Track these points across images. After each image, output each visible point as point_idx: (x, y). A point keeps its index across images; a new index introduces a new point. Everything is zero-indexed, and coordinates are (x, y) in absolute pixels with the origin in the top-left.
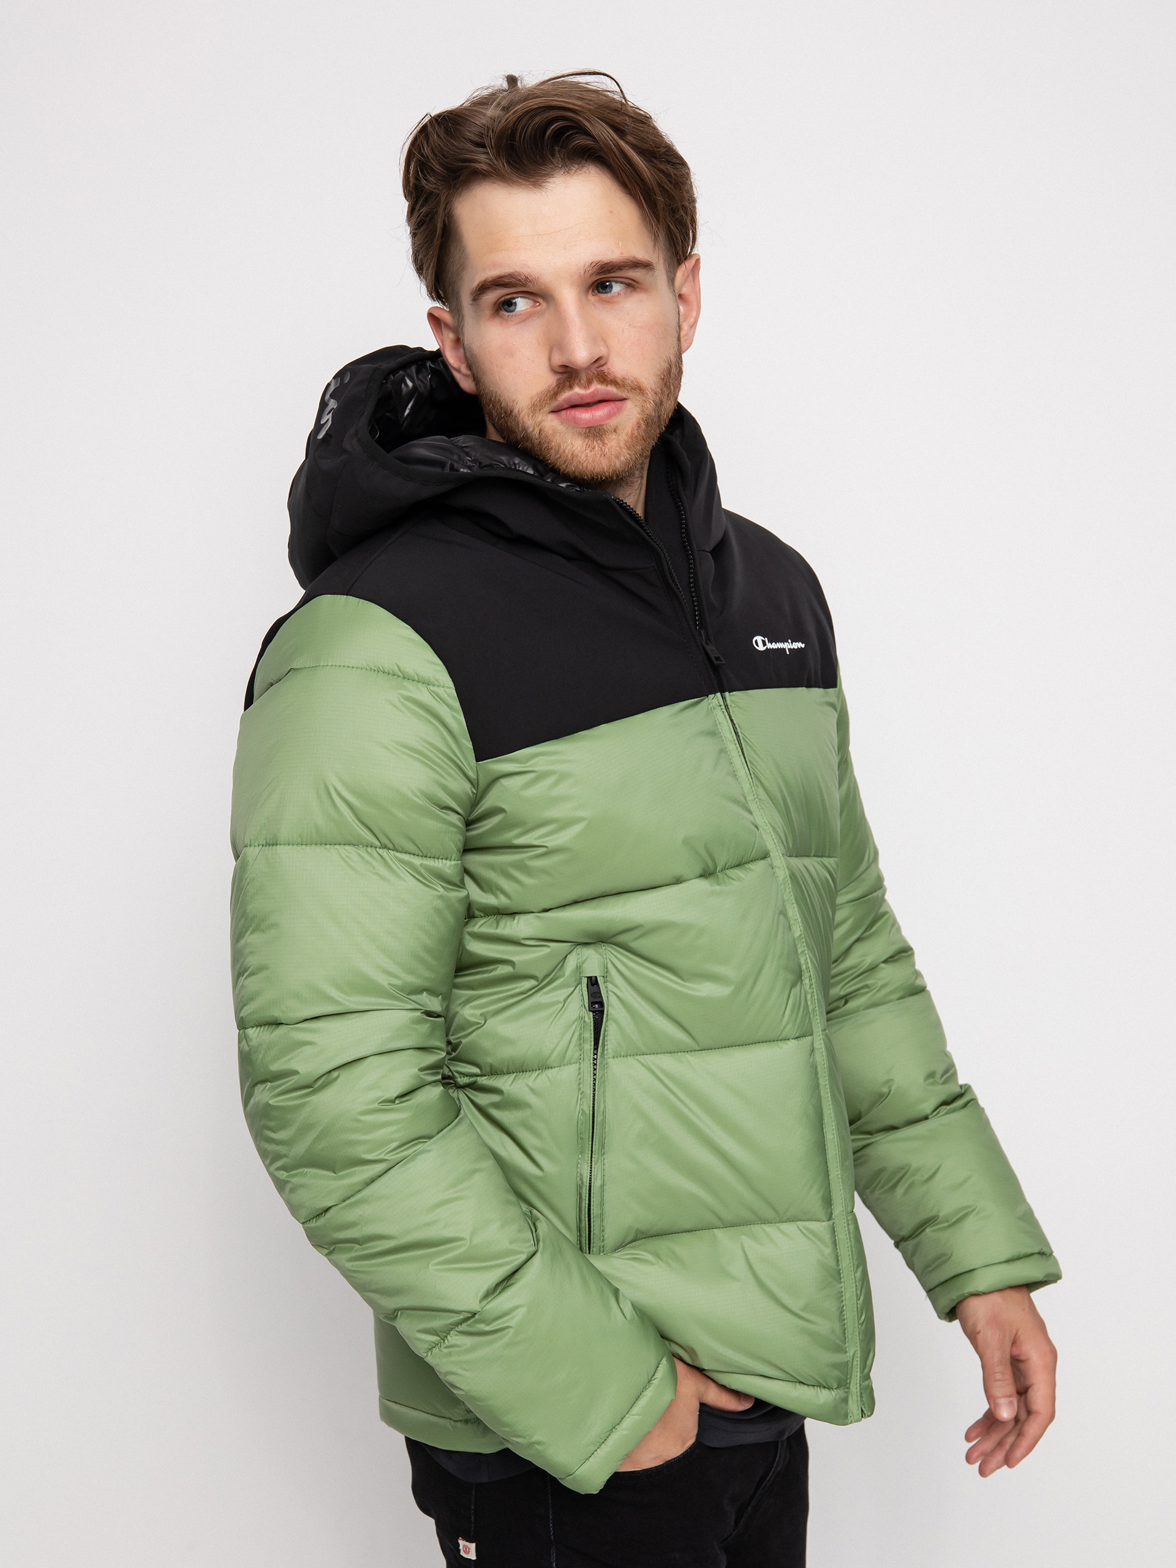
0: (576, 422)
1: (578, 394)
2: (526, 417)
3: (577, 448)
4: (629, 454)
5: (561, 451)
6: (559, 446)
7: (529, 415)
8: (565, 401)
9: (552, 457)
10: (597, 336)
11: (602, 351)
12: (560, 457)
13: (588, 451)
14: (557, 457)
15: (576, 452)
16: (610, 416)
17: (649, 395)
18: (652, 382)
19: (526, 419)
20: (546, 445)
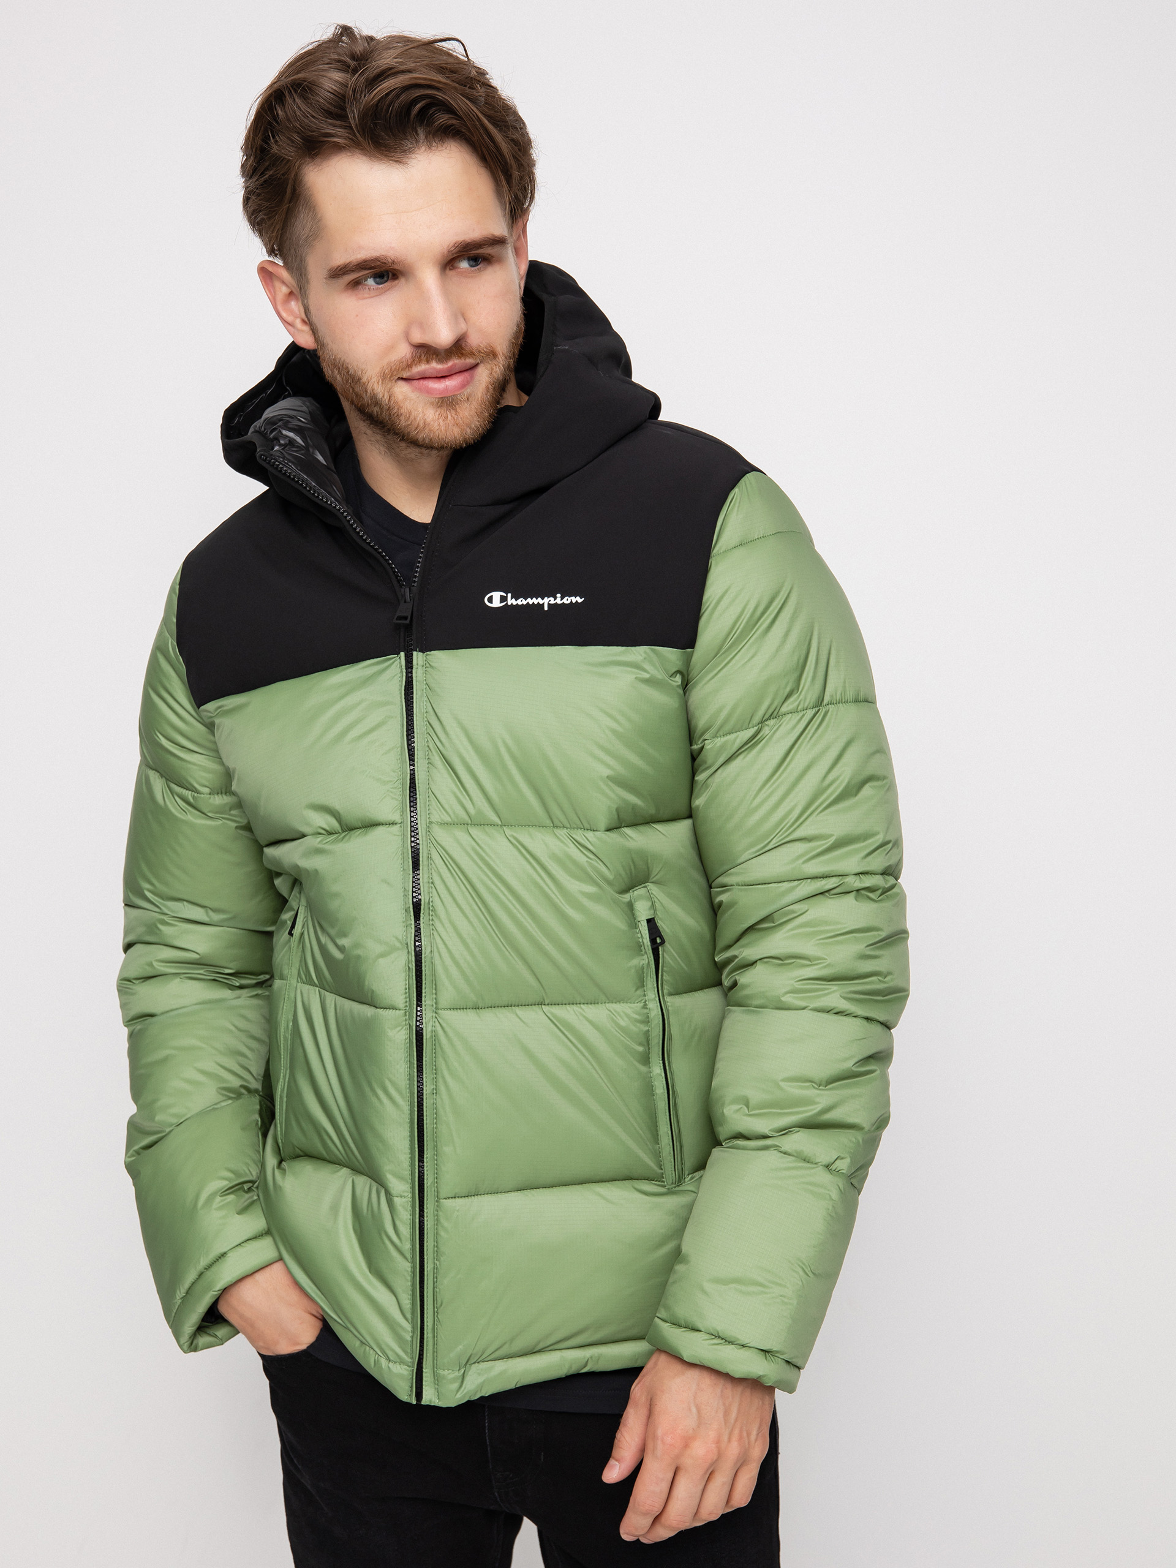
0: (429, 391)
1: (434, 368)
2: (376, 385)
3: (428, 417)
4: (479, 421)
5: (412, 417)
6: (410, 413)
7: (378, 383)
8: (418, 373)
9: (403, 423)
10: (460, 314)
11: (463, 327)
12: (411, 424)
13: (441, 420)
14: (407, 423)
15: (428, 420)
16: (464, 386)
17: (501, 359)
18: (505, 347)
19: (375, 386)
20: (395, 411)
